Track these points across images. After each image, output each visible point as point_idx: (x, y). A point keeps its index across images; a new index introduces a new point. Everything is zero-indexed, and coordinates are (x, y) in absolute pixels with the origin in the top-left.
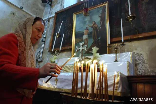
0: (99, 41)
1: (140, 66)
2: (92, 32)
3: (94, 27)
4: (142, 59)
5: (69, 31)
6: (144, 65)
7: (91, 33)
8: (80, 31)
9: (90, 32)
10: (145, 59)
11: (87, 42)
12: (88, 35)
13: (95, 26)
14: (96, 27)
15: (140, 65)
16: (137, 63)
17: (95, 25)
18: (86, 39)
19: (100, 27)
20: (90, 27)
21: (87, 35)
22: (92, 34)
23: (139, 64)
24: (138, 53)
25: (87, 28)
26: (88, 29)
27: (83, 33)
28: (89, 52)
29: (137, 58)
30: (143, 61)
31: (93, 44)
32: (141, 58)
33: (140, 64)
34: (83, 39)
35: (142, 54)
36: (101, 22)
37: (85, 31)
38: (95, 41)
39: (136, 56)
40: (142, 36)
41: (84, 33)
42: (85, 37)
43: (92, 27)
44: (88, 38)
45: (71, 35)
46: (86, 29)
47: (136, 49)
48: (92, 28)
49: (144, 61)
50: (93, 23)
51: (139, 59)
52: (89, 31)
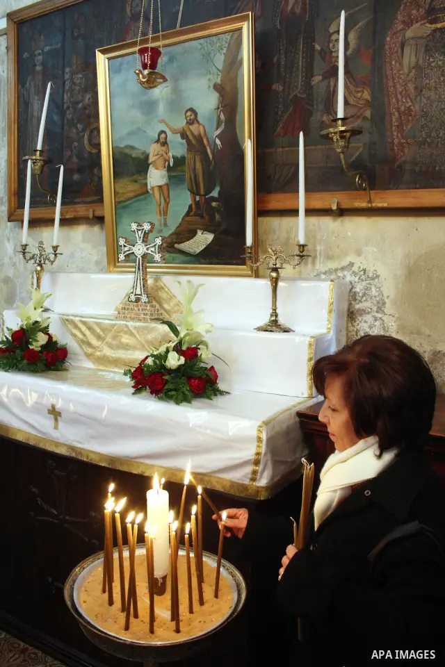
0: (214, 204)
1: (365, 322)
2: (183, 158)
3: (193, 134)
4: (377, 294)
5: (84, 130)
6: (381, 318)
7: (179, 162)
8: (132, 148)
9: (174, 157)
10: (385, 295)
11: (167, 203)
12: (169, 169)
13: (196, 133)
14: (199, 139)
15: (369, 318)
16: (357, 307)
17: (194, 128)
18: (160, 187)
19: (218, 142)
20: (174, 132)
21: (164, 172)
22: (186, 168)
23: (362, 312)
24: (364, 270)
25: (163, 136)
26: (165, 144)
27: (147, 157)
28: (176, 246)
29: (359, 288)
30: (378, 302)
31: (188, 214)
32: (373, 289)
33: (368, 313)
34: (146, 184)
35: (378, 276)
36: (222, 117)
37: (153, 150)
38: (197, 203)
39: (357, 279)
40: (385, 205)
41: (151, 159)
42: (156, 177)
43: (183, 135)
44: (167, 184)
45: (94, 151)
46: (158, 141)
47: (359, 253)
48: (183, 137)
49: (384, 303)
50: (189, 113)
51: (364, 294)
52: (170, 154)
